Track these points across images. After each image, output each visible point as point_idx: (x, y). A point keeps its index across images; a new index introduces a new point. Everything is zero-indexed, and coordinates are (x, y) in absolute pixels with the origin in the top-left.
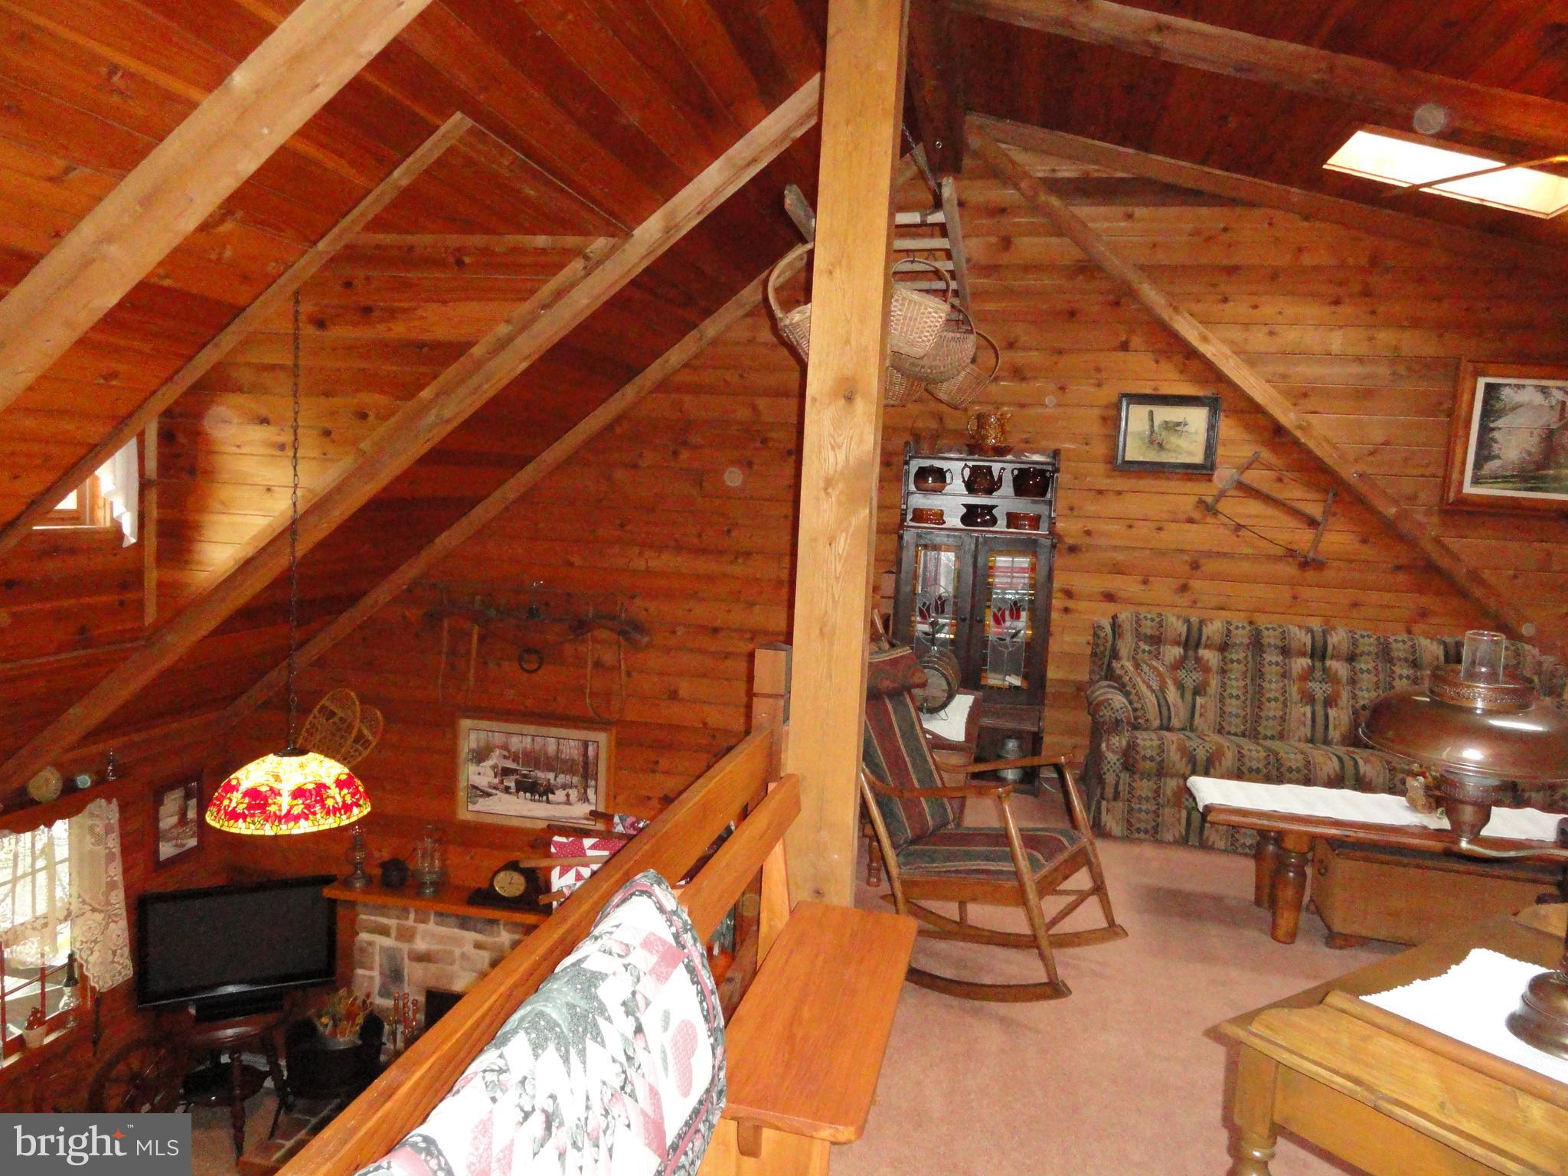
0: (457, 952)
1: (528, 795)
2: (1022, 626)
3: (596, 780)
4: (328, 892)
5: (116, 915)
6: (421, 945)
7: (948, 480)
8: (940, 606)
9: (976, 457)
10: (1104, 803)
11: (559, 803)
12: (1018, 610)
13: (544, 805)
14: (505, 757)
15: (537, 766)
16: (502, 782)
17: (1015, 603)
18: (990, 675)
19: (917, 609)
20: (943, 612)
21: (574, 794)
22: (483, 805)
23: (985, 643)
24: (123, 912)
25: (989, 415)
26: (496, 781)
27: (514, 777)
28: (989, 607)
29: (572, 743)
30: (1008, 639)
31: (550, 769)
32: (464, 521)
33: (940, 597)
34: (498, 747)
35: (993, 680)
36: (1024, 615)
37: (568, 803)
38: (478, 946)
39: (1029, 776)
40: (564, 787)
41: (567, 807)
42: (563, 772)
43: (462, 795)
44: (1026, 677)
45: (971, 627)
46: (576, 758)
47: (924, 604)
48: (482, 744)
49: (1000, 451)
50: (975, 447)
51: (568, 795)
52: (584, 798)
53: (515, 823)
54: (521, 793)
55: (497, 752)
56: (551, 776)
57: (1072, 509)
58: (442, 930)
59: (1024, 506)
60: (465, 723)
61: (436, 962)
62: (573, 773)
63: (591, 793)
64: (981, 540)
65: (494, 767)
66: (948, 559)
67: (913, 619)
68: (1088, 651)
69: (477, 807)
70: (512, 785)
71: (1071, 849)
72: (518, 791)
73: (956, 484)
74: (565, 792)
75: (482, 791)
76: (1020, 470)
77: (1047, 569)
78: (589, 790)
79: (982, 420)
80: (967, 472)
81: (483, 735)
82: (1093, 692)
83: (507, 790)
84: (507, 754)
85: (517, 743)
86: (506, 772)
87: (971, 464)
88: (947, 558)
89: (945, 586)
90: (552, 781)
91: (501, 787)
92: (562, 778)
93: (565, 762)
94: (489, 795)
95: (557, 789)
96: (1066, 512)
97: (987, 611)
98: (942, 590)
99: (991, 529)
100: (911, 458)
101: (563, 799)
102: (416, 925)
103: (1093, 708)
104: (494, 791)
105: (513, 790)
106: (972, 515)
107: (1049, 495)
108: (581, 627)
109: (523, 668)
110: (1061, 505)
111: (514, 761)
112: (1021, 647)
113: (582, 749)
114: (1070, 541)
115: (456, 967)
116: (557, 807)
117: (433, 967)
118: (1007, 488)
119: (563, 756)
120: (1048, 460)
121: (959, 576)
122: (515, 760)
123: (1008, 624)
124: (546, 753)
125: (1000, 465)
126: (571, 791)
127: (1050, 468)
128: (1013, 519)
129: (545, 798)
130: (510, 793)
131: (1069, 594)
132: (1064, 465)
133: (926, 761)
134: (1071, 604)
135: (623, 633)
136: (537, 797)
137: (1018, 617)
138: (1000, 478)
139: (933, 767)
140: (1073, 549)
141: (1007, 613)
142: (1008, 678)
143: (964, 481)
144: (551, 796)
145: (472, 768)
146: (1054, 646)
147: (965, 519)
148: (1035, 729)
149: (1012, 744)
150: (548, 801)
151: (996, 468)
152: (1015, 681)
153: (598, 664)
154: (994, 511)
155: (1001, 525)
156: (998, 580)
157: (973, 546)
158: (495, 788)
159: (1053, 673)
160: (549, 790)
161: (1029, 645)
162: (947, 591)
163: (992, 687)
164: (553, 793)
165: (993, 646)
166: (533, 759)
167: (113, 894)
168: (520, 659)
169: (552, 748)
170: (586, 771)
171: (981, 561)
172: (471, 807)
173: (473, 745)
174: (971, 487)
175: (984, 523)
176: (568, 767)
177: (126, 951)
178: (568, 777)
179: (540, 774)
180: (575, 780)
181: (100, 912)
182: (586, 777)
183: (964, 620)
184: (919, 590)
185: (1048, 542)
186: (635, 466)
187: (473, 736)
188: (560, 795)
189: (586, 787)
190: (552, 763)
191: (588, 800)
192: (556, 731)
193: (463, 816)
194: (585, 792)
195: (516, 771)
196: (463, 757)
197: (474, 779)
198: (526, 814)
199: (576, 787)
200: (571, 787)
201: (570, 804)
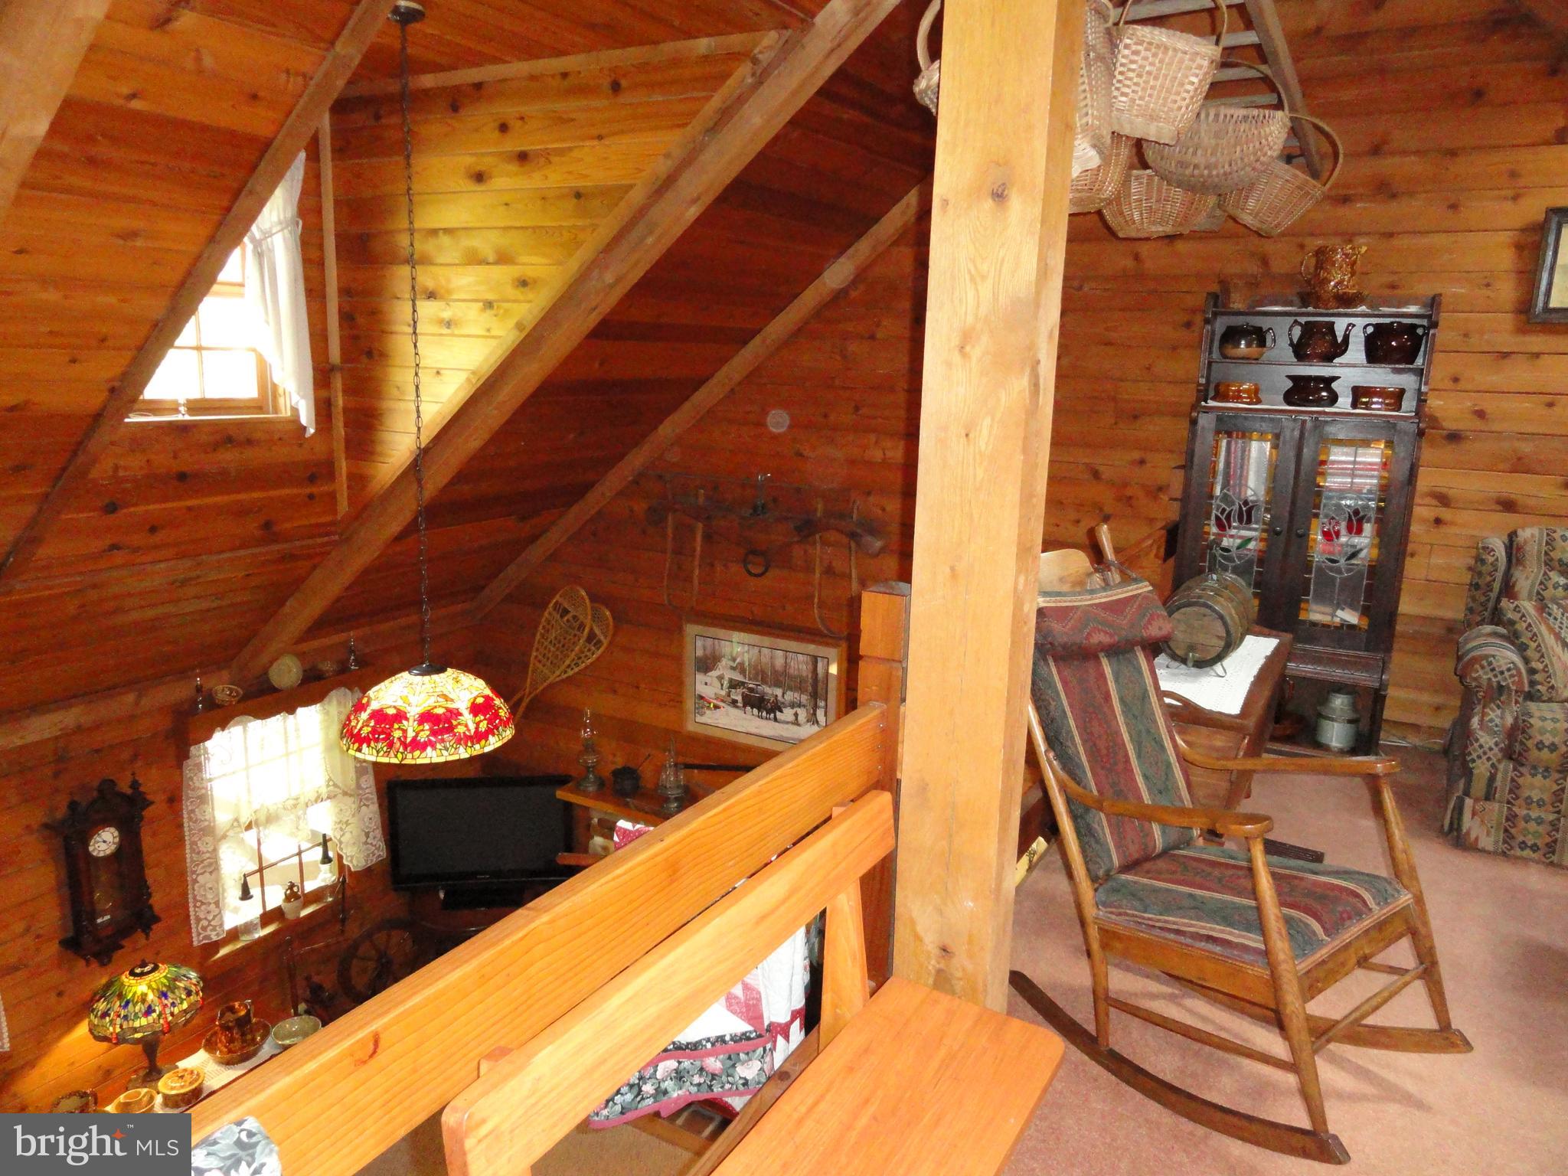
1: (755, 711)
2: (1365, 540)
3: (826, 700)
4: (561, 794)
5: (367, 799)
7: (1269, 342)
8: (1247, 514)
9: (1310, 309)
10: (1469, 802)
11: (788, 723)
12: (1360, 522)
13: (772, 723)
14: (732, 668)
15: (764, 681)
16: (729, 695)
17: (1356, 512)
18: (1314, 607)
19: (1213, 517)
20: (1249, 521)
21: (803, 714)
22: (710, 717)
23: (1308, 567)
24: (375, 797)
25: (1335, 251)
26: (723, 693)
27: (740, 691)
28: (1316, 516)
29: (801, 657)
30: (1342, 561)
31: (777, 684)
32: (687, 406)
33: (1246, 503)
34: (724, 657)
35: (1316, 613)
36: (1368, 528)
37: (796, 723)
39: (1364, 742)
40: (792, 705)
41: (795, 728)
42: (791, 690)
43: (690, 704)
44: (1365, 612)
45: (1288, 544)
46: (804, 674)
47: (1223, 512)
48: (708, 652)
49: (1346, 301)
50: (1310, 294)
51: (796, 715)
53: (743, 739)
54: (748, 708)
55: (724, 662)
56: (779, 692)
57: (1456, 380)
59: (1381, 377)
60: (691, 629)
62: (802, 691)
63: (820, 714)
64: (1309, 425)
65: (720, 678)
66: (1261, 451)
67: (1206, 529)
68: (1467, 578)
69: (704, 719)
70: (739, 698)
71: (1378, 912)
72: (745, 706)
73: (1281, 348)
74: (793, 711)
75: (709, 702)
76: (1377, 326)
77: (1407, 465)
78: (818, 711)
79: (1322, 257)
80: (1297, 332)
81: (709, 641)
82: (1467, 641)
83: (734, 703)
84: (733, 665)
85: (742, 654)
86: (733, 684)
87: (1303, 320)
88: (1259, 451)
89: (1255, 485)
90: (780, 698)
91: (730, 700)
92: (790, 696)
93: (791, 677)
94: (716, 707)
96: (1450, 385)
97: (1314, 521)
98: (1250, 492)
99: (1327, 410)
100: (1215, 315)
101: (792, 718)
103: (1463, 668)
104: (721, 704)
105: (740, 704)
106: (1302, 391)
107: (1419, 361)
108: (807, 528)
109: (749, 572)
110: (1439, 373)
111: (740, 673)
112: (1360, 574)
113: (810, 667)
114: (1450, 425)
116: (786, 726)
118: (1356, 352)
119: (791, 672)
120: (1422, 311)
121: (1275, 474)
122: (743, 672)
123: (1343, 539)
124: (773, 666)
125: (1345, 321)
126: (799, 711)
127: (1425, 322)
128: (1359, 394)
129: (772, 715)
130: (737, 707)
131: (1443, 500)
132: (1444, 318)
133: (1163, 748)
134: (1445, 514)
135: (853, 535)
136: (764, 714)
137: (1359, 531)
138: (1346, 338)
139: (1173, 758)
140: (1454, 437)
141: (1343, 525)
142: (1339, 613)
143: (1292, 344)
144: (778, 713)
145: (700, 677)
146: (1414, 569)
147: (1289, 398)
148: (1377, 685)
149: (1339, 702)
150: (775, 719)
151: (1340, 325)
152: (1350, 617)
153: (829, 571)
154: (1334, 385)
155: (1344, 403)
156: (1332, 482)
157: (1297, 433)
158: (722, 701)
159: (1407, 606)
160: (777, 707)
161: (1373, 570)
162: (1255, 494)
163: (1314, 624)
164: (781, 711)
165: (1320, 570)
166: (760, 672)
167: (363, 780)
168: (745, 562)
169: (779, 662)
170: (815, 690)
171: (1306, 452)
172: (699, 719)
173: (700, 653)
174: (1300, 352)
175: (1319, 402)
176: (798, 685)
177: (379, 833)
178: (796, 695)
179: (767, 690)
180: (804, 698)
181: (351, 795)
182: (815, 696)
183: (1278, 534)
184: (1218, 491)
185: (1413, 428)
186: (872, 337)
187: (699, 643)
188: (787, 714)
189: (815, 707)
190: (780, 678)
191: (817, 722)
192: (783, 643)
193: (691, 727)
194: (814, 714)
195: (743, 683)
196: (689, 665)
197: (701, 689)
198: (753, 730)
199: (804, 706)
200: (800, 705)
201: (798, 725)
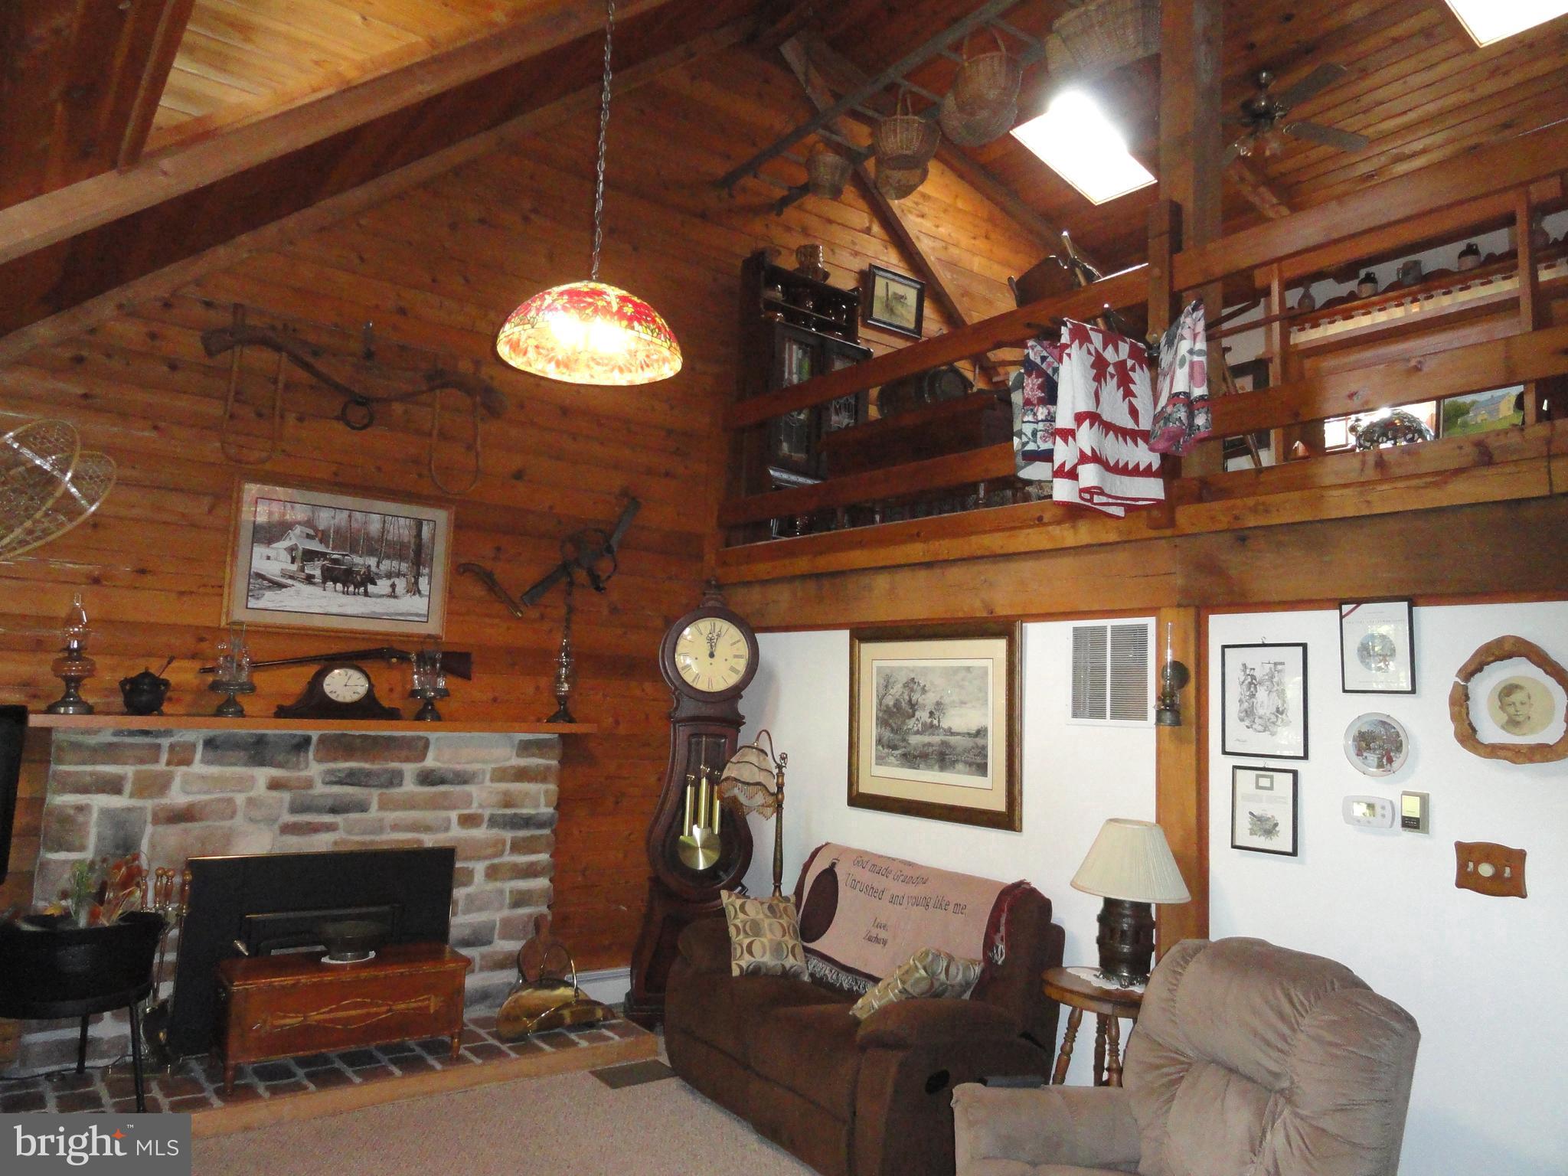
0: (240, 799)
1: (339, 586)
3: (431, 567)
6: (177, 797)
13: (361, 599)
14: (308, 536)
15: (353, 550)
16: (302, 570)
21: (401, 584)
22: (270, 600)
26: (294, 567)
27: (319, 563)
29: (402, 521)
31: (371, 552)
34: (299, 523)
37: (393, 595)
38: (275, 785)
40: (389, 576)
41: (391, 601)
42: (388, 557)
43: (240, 585)
46: (406, 540)
48: (275, 518)
51: (393, 586)
52: (414, 589)
53: (318, 622)
54: (330, 584)
55: (298, 529)
56: (372, 561)
58: (214, 770)
60: (251, 489)
61: (201, 819)
62: (401, 558)
63: (423, 583)
65: (291, 550)
69: (260, 604)
70: (317, 573)
72: (324, 582)
74: (389, 582)
75: (270, 581)
78: (421, 579)
81: (276, 508)
83: (309, 579)
84: (311, 532)
85: (326, 519)
86: (309, 556)
89: (796, 376)
90: (374, 569)
91: (303, 575)
92: (386, 565)
93: (390, 544)
94: (281, 586)
95: (380, 577)
101: (388, 590)
102: (172, 768)
104: (290, 582)
105: (318, 580)
109: (346, 423)
111: (321, 541)
113: (414, 532)
115: (239, 820)
116: (379, 600)
117: (195, 827)
119: (390, 537)
122: (323, 537)
123: (843, 415)
124: (367, 534)
126: (397, 581)
129: (362, 589)
130: (314, 584)
136: (351, 589)
144: (371, 588)
145: (259, 550)
150: (366, 594)
158: (291, 577)
160: (370, 579)
162: (796, 381)
164: (375, 584)
166: (350, 540)
168: (345, 411)
169: (375, 527)
170: (417, 556)
172: (252, 603)
173: (261, 519)
176: (397, 551)
178: (395, 563)
179: (357, 559)
180: (404, 567)
182: (418, 563)
187: (262, 507)
188: (383, 586)
189: (418, 575)
190: (375, 546)
191: (419, 592)
192: (381, 505)
193: (239, 615)
194: (416, 583)
195: (323, 555)
196: (246, 534)
197: (260, 565)
198: (334, 610)
199: (404, 575)
200: (399, 575)
201: (395, 597)
